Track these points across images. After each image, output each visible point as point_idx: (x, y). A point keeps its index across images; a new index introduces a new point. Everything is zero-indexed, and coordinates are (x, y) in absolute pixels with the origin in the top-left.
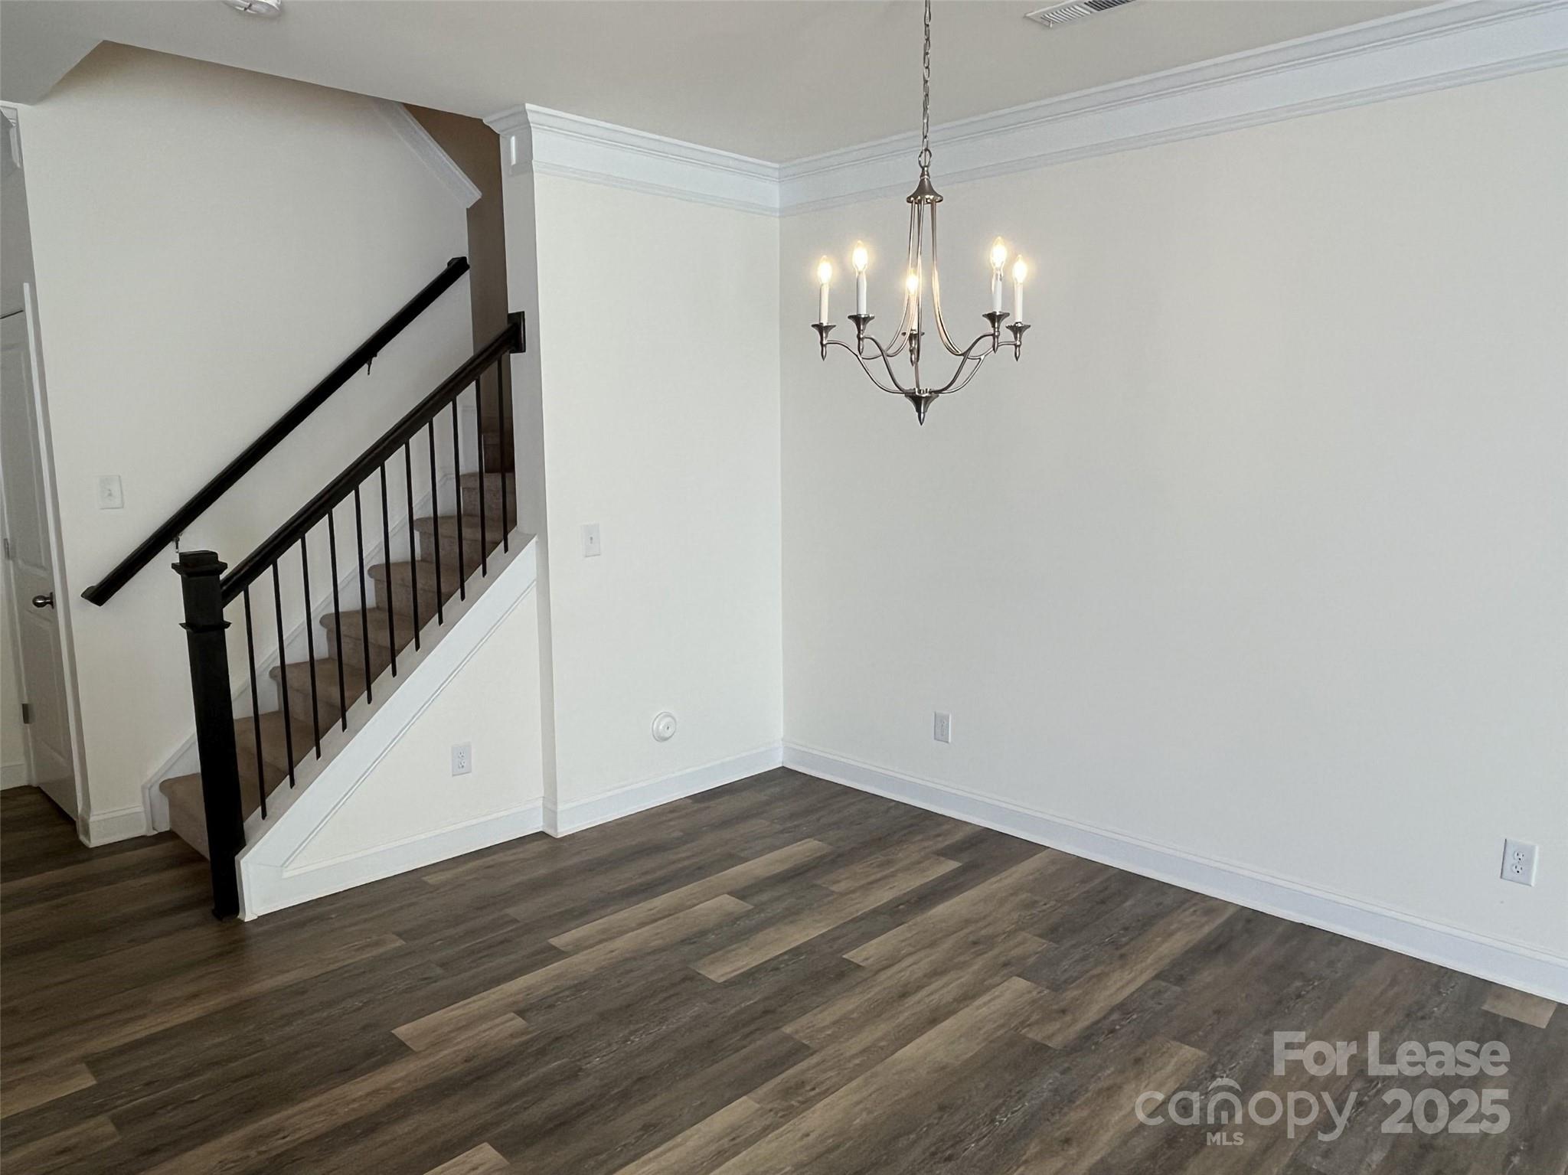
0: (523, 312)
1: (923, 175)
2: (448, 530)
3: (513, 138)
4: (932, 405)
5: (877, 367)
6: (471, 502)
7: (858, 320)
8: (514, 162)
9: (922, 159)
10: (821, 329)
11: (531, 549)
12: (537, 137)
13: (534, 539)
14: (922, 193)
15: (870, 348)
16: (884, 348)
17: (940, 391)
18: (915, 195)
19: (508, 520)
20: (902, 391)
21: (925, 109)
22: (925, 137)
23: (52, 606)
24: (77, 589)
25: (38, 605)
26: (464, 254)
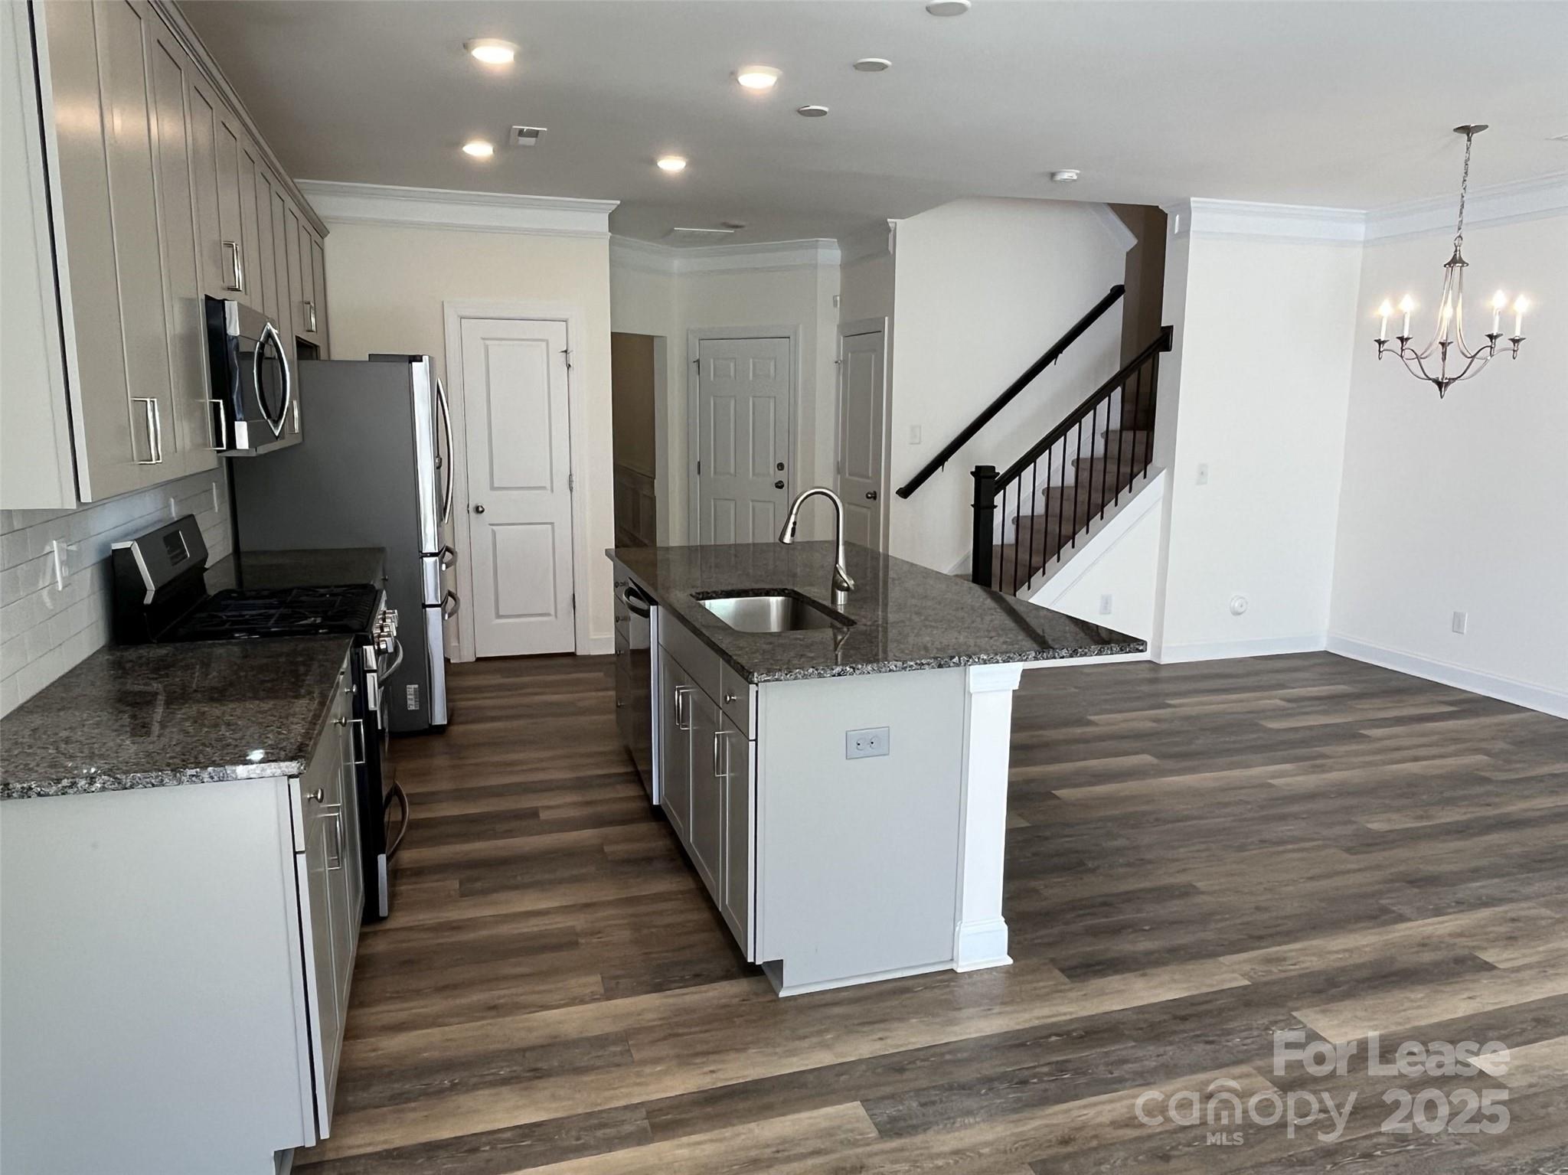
0: (1172, 327)
1: (1456, 251)
2: (1099, 466)
3: (1178, 216)
4: (1450, 387)
5: (1414, 365)
6: (1114, 448)
7: (1402, 339)
8: (1176, 231)
9: (1456, 242)
10: (1380, 342)
11: (1162, 477)
12: (1195, 216)
13: (1164, 472)
14: (1455, 261)
15: (1408, 354)
16: (1419, 353)
17: (1456, 379)
18: (1449, 264)
19: (1148, 459)
20: (1430, 379)
21: (1461, 213)
22: (1459, 229)
23: (875, 498)
24: (894, 488)
25: (868, 498)
26: (1122, 283)
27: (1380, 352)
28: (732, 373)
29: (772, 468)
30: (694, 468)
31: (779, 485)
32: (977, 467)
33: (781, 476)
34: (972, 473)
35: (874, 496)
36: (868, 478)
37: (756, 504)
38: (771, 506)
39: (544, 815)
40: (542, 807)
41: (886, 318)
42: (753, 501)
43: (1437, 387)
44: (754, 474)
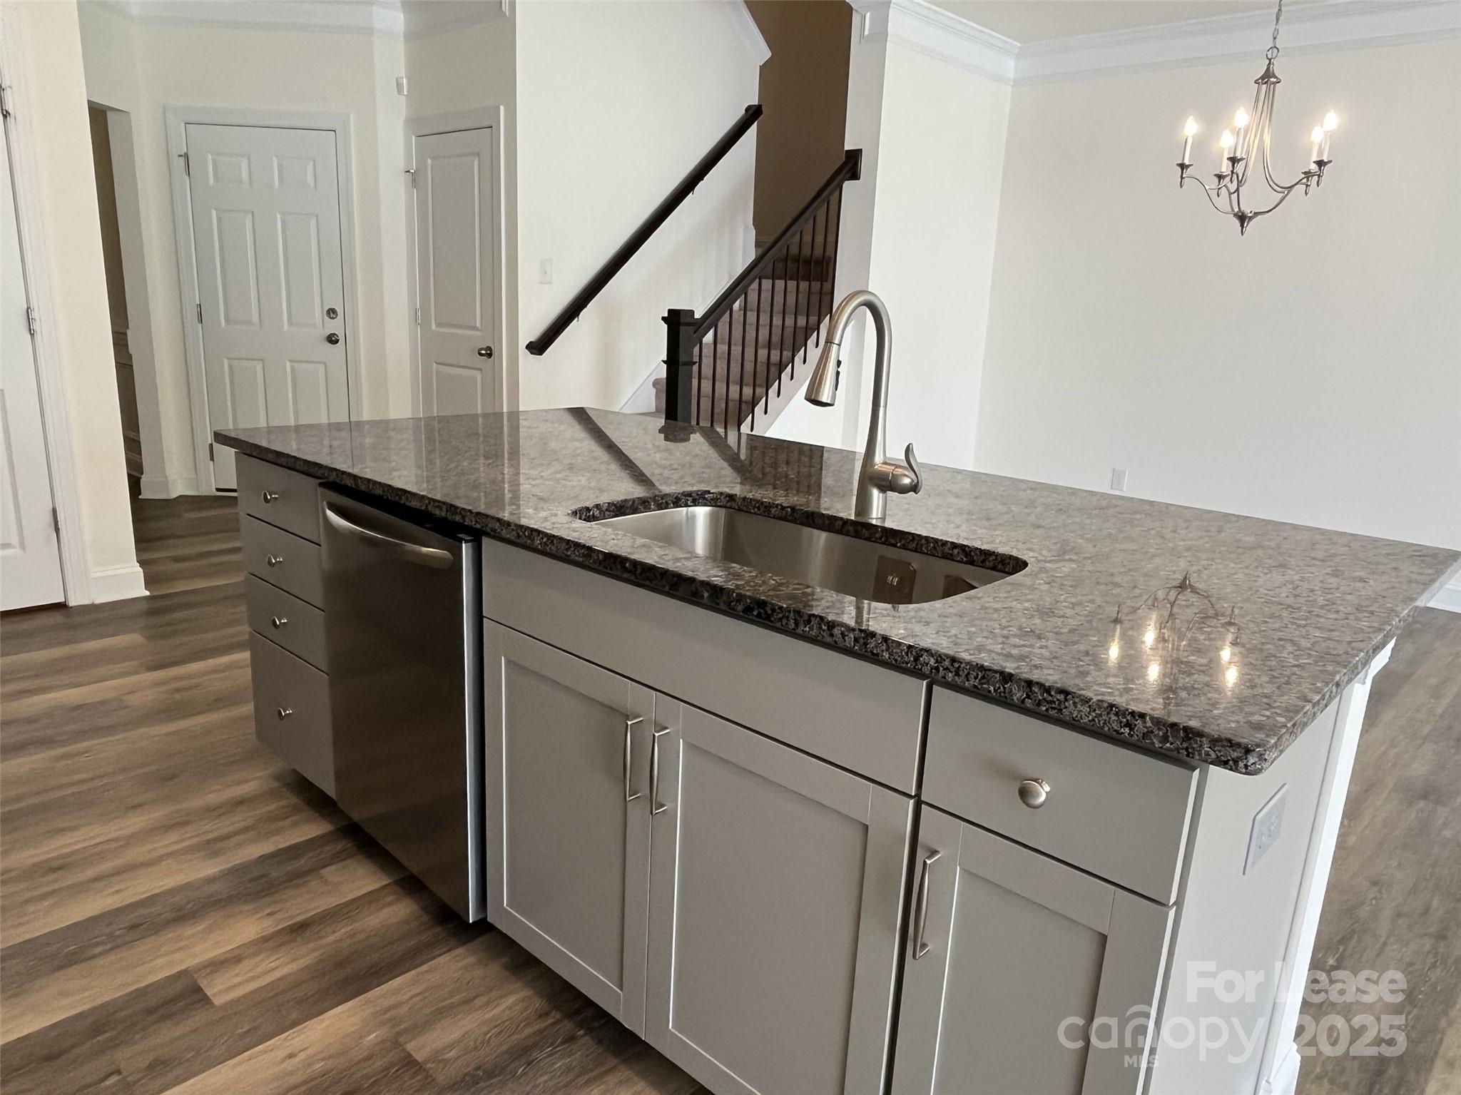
0: (860, 149)
1: (1269, 65)
3: (869, 14)
8: (866, 33)
14: (1268, 75)
23: (490, 355)
24: (523, 343)
25: (481, 355)
26: (756, 102)
27: (1182, 178)
28: (245, 176)
29: (318, 314)
30: (191, 314)
31: (332, 339)
32: (670, 311)
33: (334, 326)
34: (663, 319)
35: (489, 353)
36: (475, 328)
37: (296, 365)
38: (322, 367)
39: (221, 990)
40: (202, 967)
41: (502, 108)
42: (290, 361)
43: (1237, 223)
44: (290, 323)
